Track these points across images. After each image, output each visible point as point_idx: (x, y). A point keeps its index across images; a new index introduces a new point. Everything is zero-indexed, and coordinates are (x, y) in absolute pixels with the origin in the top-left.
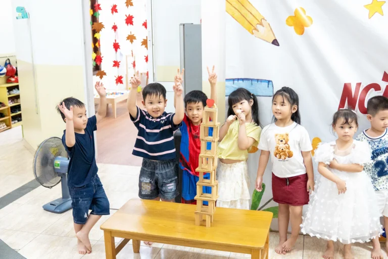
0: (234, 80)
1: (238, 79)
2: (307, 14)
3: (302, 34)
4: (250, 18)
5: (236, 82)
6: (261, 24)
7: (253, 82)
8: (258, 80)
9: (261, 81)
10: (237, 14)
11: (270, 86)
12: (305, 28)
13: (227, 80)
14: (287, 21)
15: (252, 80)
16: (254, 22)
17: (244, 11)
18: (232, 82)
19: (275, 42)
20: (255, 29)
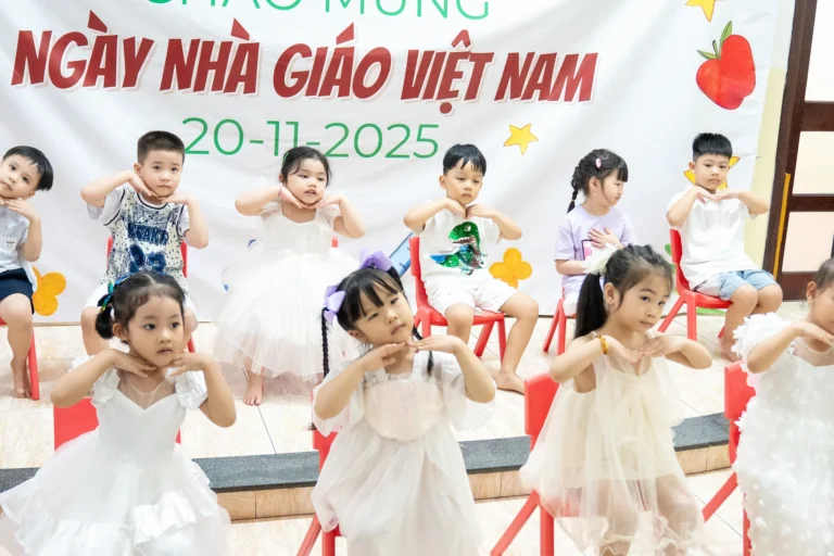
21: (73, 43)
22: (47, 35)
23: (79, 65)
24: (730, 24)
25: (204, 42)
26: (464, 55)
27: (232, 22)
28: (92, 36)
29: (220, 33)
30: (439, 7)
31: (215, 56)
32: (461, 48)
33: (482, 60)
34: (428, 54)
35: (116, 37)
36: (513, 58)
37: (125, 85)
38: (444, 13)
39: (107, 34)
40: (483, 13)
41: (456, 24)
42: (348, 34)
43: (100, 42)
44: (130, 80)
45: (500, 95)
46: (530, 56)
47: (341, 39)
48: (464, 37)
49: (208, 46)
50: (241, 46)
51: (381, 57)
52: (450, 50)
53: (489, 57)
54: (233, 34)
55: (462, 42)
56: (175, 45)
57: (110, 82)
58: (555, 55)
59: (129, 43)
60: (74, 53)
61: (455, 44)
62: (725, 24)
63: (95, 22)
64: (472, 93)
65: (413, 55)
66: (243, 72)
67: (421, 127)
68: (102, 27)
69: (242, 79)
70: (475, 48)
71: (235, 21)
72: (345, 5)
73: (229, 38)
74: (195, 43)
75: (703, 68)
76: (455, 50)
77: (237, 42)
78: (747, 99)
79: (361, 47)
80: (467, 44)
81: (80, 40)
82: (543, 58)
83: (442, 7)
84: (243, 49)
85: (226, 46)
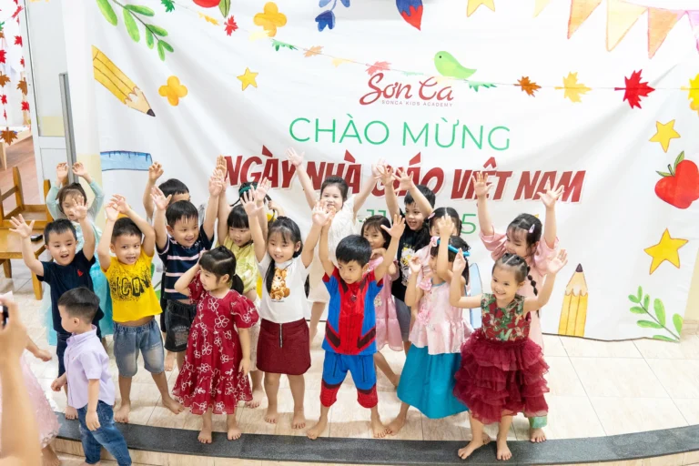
0: (110, 153)
1: (115, 152)
2: (182, 83)
3: (177, 104)
4: (121, 86)
5: (112, 155)
6: (134, 93)
7: (131, 155)
8: (135, 153)
9: (139, 154)
10: (107, 81)
11: (149, 159)
12: (180, 99)
13: (102, 153)
14: (160, 90)
15: (129, 152)
16: (127, 91)
17: (114, 79)
18: (108, 155)
19: (150, 113)
20: (128, 98)
21: (254, 163)
22: (240, 158)
23: (257, 175)
24: (682, 153)
25: (329, 164)
26: (491, 173)
27: (344, 153)
28: (264, 159)
29: (338, 158)
30: (476, 142)
31: (335, 172)
32: (490, 168)
33: (503, 176)
34: (468, 173)
35: (277, 160)
36: (526, 175)
37: (283, 187)
38: (480, 146)
39: (273, 158)
40: (505, 146)
41: (487, 153)
42: (417, 159)
43: (269, 162)
44: (286, 184)
45: (517, 197)
46: (538, 173)
47: (412, 162)
48: (492, 162)
49: (331, 166)
50: (350, 166)
51: (437, 173)
52: (483, 169)
53: (509, 174)
54: (346, 159)
55: (490, 165)
56: (311, 166)
57: (275, 184)
58: (555, 172)
59: (285, 164)
60: (254, 168)
61: (486, 166)
62: (679, 153)
63: (266, 152)
64: (498, 195)
65: (458, 173)
66: (352, 181)
67: (464, 215)
68: (271, 155)
69: (351, 185)
70: (499, 169)
71: (347, 152)
72: (415, 141)
73: (343, 161)
74: (323, 164)
75: (660, 183)
76: (486, 170)
77: (348, 164)
78: (694, 203)
79: (425, 168)
80: (494, 166)
81: (258, 161)
82: (547, 175)
83: (479, 142)
84: (351, 168)
85: (341, 167)
